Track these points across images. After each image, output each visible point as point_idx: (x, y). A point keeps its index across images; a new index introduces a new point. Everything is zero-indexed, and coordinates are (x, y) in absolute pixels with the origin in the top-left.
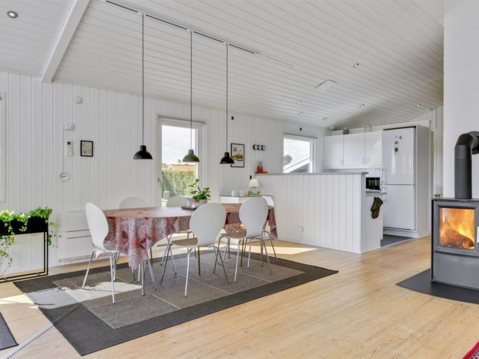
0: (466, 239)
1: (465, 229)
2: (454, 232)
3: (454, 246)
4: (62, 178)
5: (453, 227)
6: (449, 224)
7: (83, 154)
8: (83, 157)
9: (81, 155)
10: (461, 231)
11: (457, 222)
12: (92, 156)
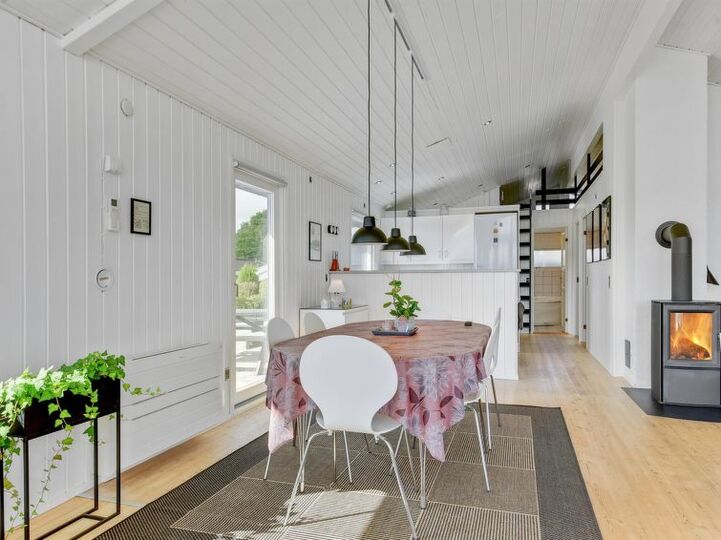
0: (700, 349)
1: (699, 338)
2: (688, 341)
3: (688, 357)
4: (100, 282)
5: (687, 336)
6: (683, 333)
7: (135, 230)
8: (134, 235)
9: (132, 231)
10: (696, 341)
11: (690, 331)
12: (150, 234)
